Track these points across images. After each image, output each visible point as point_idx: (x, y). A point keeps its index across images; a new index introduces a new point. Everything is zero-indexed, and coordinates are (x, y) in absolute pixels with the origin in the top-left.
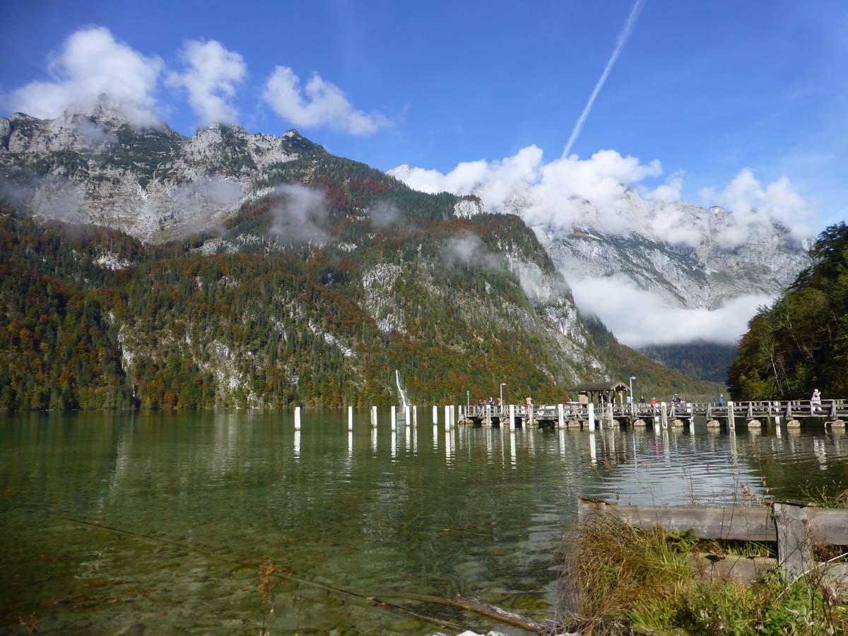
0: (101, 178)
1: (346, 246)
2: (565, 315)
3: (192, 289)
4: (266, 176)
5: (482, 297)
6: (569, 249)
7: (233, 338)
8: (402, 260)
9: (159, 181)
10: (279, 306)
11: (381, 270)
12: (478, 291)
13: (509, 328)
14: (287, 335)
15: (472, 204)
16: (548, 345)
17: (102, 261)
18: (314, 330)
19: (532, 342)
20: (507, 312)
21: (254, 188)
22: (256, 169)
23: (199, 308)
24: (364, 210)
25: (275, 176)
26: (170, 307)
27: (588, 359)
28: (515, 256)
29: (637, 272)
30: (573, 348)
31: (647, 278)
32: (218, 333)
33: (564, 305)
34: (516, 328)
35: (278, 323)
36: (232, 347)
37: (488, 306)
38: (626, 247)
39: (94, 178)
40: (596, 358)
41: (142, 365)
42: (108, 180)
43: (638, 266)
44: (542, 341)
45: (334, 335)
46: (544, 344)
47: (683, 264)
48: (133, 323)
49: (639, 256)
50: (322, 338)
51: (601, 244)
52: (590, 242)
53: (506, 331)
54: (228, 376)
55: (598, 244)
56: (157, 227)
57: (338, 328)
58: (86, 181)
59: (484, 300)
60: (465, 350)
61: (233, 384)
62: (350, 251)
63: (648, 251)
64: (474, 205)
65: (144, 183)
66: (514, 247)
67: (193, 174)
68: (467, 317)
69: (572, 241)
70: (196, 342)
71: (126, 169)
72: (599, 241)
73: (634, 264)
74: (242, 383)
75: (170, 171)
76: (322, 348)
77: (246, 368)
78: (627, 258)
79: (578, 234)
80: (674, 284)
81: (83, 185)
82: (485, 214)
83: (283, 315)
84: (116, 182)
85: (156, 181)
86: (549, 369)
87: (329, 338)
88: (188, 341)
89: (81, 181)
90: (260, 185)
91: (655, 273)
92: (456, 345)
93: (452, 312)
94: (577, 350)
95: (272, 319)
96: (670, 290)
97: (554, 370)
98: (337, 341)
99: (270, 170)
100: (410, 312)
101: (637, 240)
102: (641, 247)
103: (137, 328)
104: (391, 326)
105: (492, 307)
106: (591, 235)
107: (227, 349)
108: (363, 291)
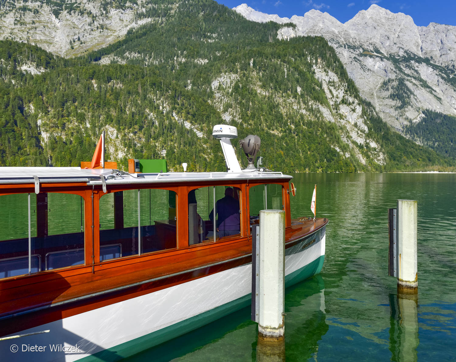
0: (24, 9)
1: (201, 60)
2: (354, 110)
3: (89, 88)
4: (144, 10)
5: (295, 97)
6: (359, 64)
7: (120, 123)
8: (239, 70)
9: (68, 12)
10: (151, 102)
11: (224, 78)
12: (292, 92)
13: (313, 119)
14: (158, 122)
15: (291, 29)
16: (340, 131)
17: (24, 68)
18: (177, 119)
19: (329, 128)
20: (312, 108)
21: (136, 18)
22: (137, 4)
23: (95, 103)
24: (214, 35)
25: (150, 9)
26: (74, 101)
27: (368, 141)
28: (319, 68)
29: (408, 80)
30: (358, 133)
31: (414, 84)
32: (109, 119)
33: (353, 103)
34: (318, 119)
35: (152, 114)
36: (119, 130)
37: (299, 103)
38: (401, 61)
39: (20, 9)
40: (374, 140)
41: (54, 142)
42: (30, 10)
43: (408, 75)
44: (336, 128)
45: (191, 122)
46: (337, 130)
47: (443, 73)
48: (47, 113)
49: (410, 67)
50: (183, 125)
51: (382, 60)
52: (374, 58)
53: (311, 121)
54: (117, 150)
55: (380, 59)
56: (69, 47)
57: (194, 118)
58: (14, 11)
59: (296, 99)
60: (282, 134)
61: (121, 155)
62: (203, 64)
63: (417, 64)
64: (292, 31)
65: (57, 14)
66: (319, 61)
67: (92, 8)
68: (283, 111)
69: (361, 58)
70: (94, 126)
71: (43, 3)
72: (381, 57)
73: (405, 74)
74: (127, 155)
75: (75, 5)
76: (182, 131)
77: (129, 144)
78: (400, 70)
79: (365, 53)
80: (434, 88)
81: (12, 14)
82: (300, 37)
83: (155, 108)
84: (36, 12)
85: (66, 11)
86: (340, 147)
87: (188, 125)
88: (88, 125)
89: (10, 10)
90: (140, 16)
91: (421, 80)
92: (275, 130)
93: (273, 107)
94: (361, 135)
95: (147, 110)
96: (431, 93)
97: (344, 148)
98: (193, 127)
99: (147, 5)
100: (244, 107)
101: (410, 56)
102: (413, 62)
103: (50, 116)
104: (231, 117)
105: (302, 104)
106: (375, 54)
107: (116, 132)
108: (212, 93)
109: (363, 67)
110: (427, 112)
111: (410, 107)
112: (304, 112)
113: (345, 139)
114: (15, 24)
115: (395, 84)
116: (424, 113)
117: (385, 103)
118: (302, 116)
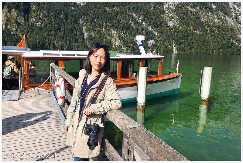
3: (105, 11)
5: (212, 12)
10: (133, 17)
12: (210, 9)
16: (238, 31)
18: (145, 25)
19: (230, 29)
23: (107, 18)
26: (98, 18)
32: (113, 26)
34: (225, 24)
35: (133, 23)
36: (117, 31)
41: (90, 37)
44: (235, 29)
54: (116, 41)
57: (153, 25)
60: (201, 33)
61: (117, 43)
68: (203, 20)
70: (106, 29)
74: (120, 44)
76: (147, 32)
77: (121, 38)
83: (134, 20)
86: (236, 40)
87: (150, 28)
88: (104, 29)
93: (199, 18)
95: (131, 21)
98: (152, 29)
100: (181, 18)
103: (88, 25)
104: (173, 24)
105: (215, 16)
107: (115, 32)
108: (164, 11)
113: (240, 36)
118: (215, 23)
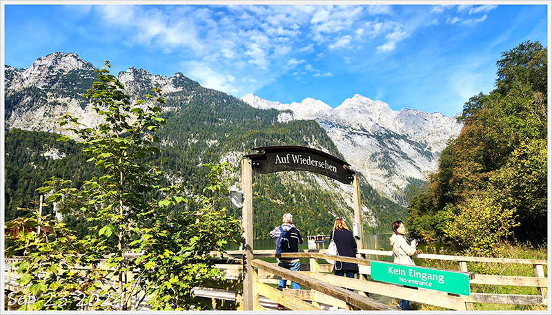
1: (211, 141)
6: (350, 141)
8: (244, 149)
9: (94, 104)
11: (231, 155)
13: (311, 188)
15: (288, 114)
16: (336, 198)
17: (47, 154)
19: (325, 196)
20: (309, 179)
24: (223, 120)
25: (168, 100)
28: (314, 145)
29: (391, 153)
31: (397, 156)
34: (315, 188)
38: (384, 138)
39: (50, 103)
40: (366, 205)
42: (60, 104)
43: (391, 149)
44: (331, 196)
47: (418, 147)
49: (392, 143)
51: (368, 137)
52: (361, 136)
53: (309, 190)
55: (366, 137)
58: (45, 106)
60: (284, 202)
62: (213, 144)
63: (397, 140)
64: (289, 116)
65: (83, 106)
66: (313, 139)
69: (351, 136)
71: (72, 98)
72: (367, 135)
73: (388, 148)
78: (384, 145)
79: (354, 131)
80: (413, 160)
81: (43, 108)
82: (297, 121)
84: (65, 105)
85: (92, 104)
86: (336, 213)
89: (42, 105)
91: (402, 153)
92: (278, 200)
96: (411, 163)
97: (339, 214)
99: (165, 97)
101: (390, 134)
102: (393, 138)
106: (362, 132)
109: (353, 143)
110: (411, 180)
111: (395, 175)
112: (303, 182)
113: (340, 205)
114: (44, 116)
115: (382, 156)
116: (408, 180)
117: (375, 172)
118: (301, 187)
